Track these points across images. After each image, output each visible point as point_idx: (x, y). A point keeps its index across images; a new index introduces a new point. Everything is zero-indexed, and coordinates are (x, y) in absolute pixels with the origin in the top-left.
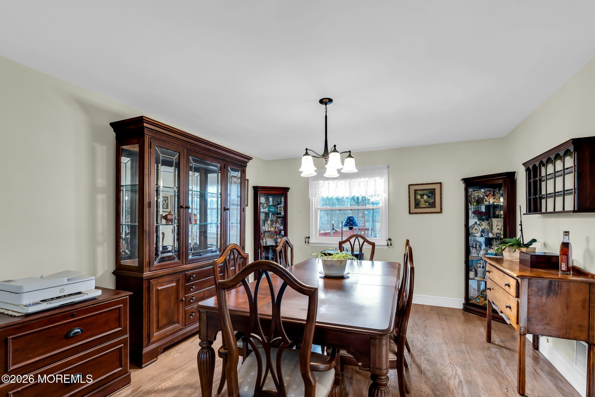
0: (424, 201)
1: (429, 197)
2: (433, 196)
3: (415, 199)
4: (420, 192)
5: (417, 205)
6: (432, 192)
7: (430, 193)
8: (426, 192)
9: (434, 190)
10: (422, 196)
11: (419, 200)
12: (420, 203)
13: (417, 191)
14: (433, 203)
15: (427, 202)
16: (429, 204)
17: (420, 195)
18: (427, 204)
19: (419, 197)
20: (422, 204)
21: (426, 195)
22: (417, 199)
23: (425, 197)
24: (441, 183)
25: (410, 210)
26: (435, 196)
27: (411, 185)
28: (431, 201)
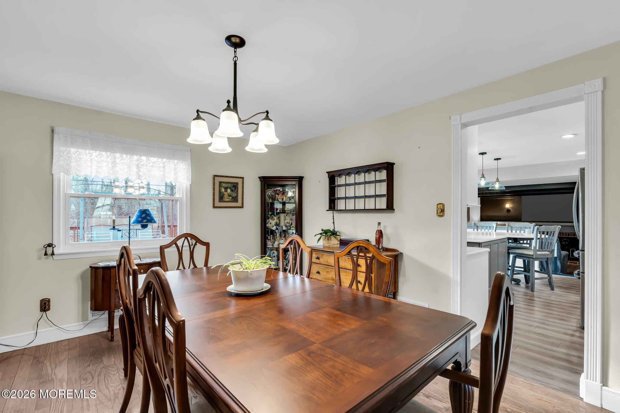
0: (228, 194)
1: (232, 190)
2: (236, 190)
3: (220, 192)
4: (224, 185)
5: (221, 199)
6: (235, 186)
7: (233, 187)
8: (230, 185)
9: (237, 184)
10: (226, 189)
11: (223, 193)
12: (224, 196)
13: (222, 184)
14: (236, 197)
15: (230, 196)
16: (232, 198)
17: (224, 188)
18: (231, 198)
19: (223, 190)
20: (226, 198)
21: (230, 188)
22: (221, 192)
23: (229, 190)
24: (243, 178)
25: (214, 204)
26: (237, 191)
27: (216, 176)
28: (234, 195)
